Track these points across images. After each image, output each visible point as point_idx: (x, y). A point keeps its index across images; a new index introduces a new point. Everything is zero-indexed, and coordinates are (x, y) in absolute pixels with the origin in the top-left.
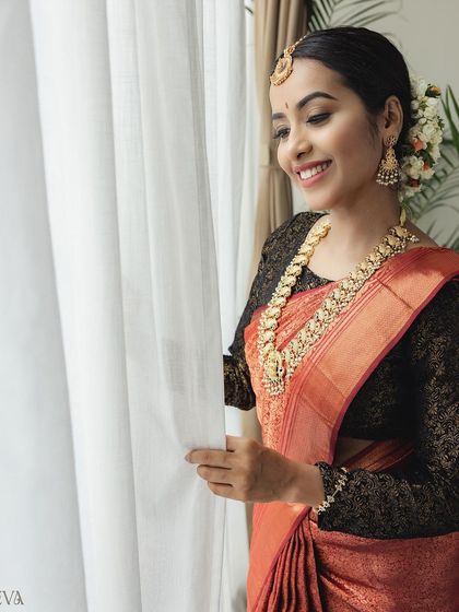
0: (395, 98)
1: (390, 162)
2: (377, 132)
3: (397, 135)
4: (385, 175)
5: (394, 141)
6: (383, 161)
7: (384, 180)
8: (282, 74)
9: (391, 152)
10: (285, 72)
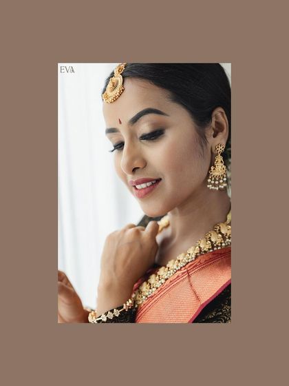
0: (220, 109)
1: (219, 169)
2: (206, 142)
3: (224, 143)
4: (215, 180)
5: (221, 149)
6: (212, 168)
7: (214, 185)
8: (114, 92)
9: (219, 158)
10: (117, 91)
